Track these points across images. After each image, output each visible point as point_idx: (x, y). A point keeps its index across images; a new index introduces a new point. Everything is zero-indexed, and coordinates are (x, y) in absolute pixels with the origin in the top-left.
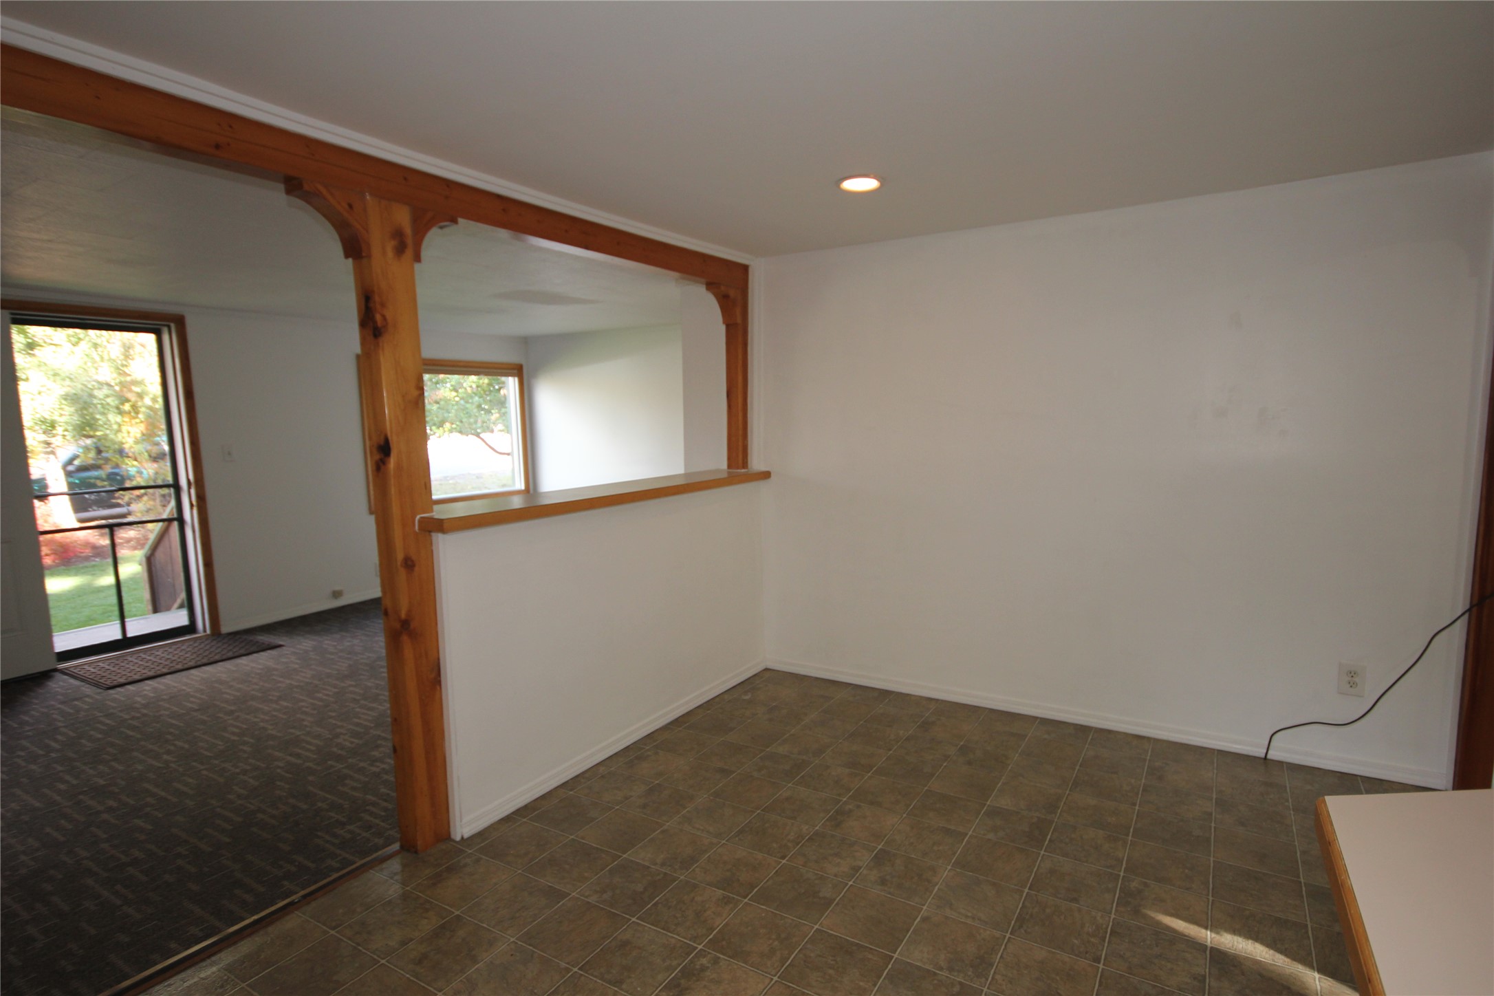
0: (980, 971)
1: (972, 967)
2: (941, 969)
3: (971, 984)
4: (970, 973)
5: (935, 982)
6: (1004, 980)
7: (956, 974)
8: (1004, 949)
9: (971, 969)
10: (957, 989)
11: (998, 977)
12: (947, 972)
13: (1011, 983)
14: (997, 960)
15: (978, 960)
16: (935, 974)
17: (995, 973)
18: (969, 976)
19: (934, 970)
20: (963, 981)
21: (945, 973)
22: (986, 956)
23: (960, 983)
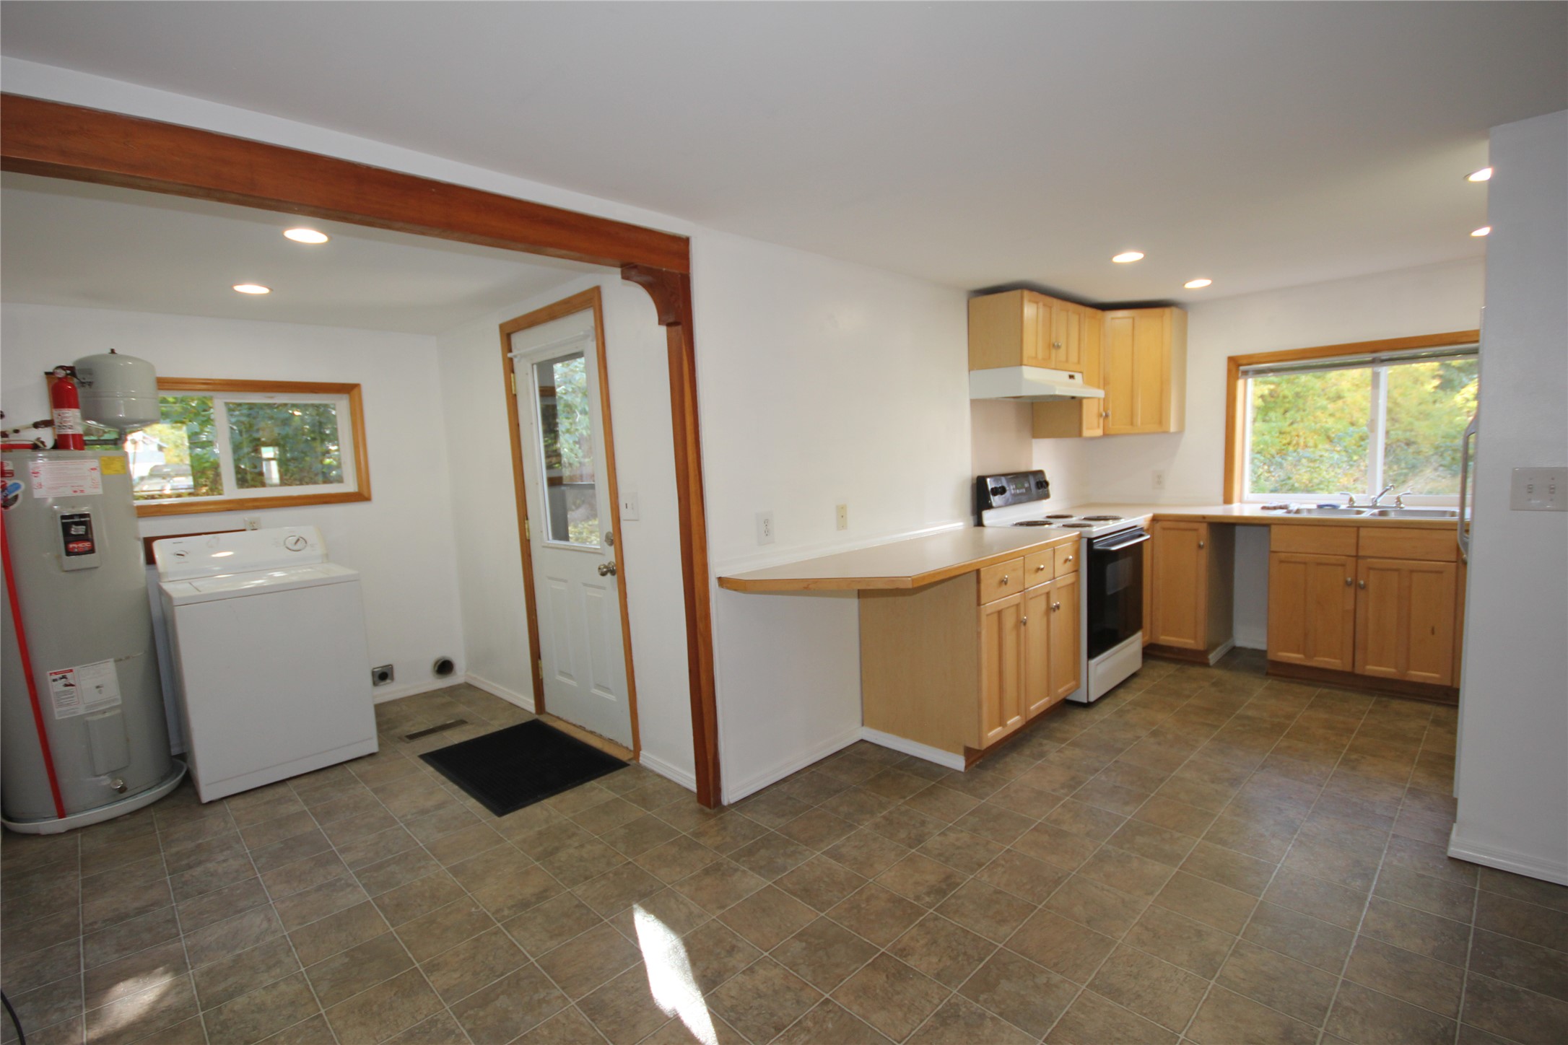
0: (952, 1011)
1: (959, 1016)
2: (993, 1019)
3: (966, 998)
4: (964, 1009)
5: (1003, 1006)
6: (933, 997)
7: (979, 1011)
8: (914, 1030)
9: (961, 1013)
10: (982, 998)
11: (936, 1001)
12: (987, 1014)
13: (927, 994)
14: (928, 1018)
15: (948, 1022)
16: (1001, 1014)
17: (938, 1006)
18: (965, 1007)
19: (1001, 1019)
20: (974, 1003)
21: (989, 1013)
22: (938, 1025)
23: (977, 1001)
